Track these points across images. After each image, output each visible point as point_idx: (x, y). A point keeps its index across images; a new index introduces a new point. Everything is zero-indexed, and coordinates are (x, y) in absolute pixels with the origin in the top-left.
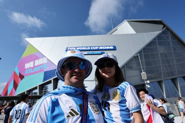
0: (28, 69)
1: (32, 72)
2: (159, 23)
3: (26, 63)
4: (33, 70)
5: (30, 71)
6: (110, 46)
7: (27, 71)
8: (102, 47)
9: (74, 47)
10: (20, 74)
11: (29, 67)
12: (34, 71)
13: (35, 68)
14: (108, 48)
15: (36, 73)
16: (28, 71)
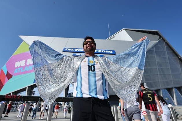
0: (18, 67)
1: (22, 71)
2: (156, 33)
3: (17, 61)
4: (23, 69)
5: (20, 70)
6: (109, 51)
7: (16, 70)
8: (101, 51)
9: (72, 49)
10: (7, 72)
11: (19, 66)
12: (25, 70)
13: (26, 67)
14: (107, 52)
15: (26, 72)
16: (18, 70)
